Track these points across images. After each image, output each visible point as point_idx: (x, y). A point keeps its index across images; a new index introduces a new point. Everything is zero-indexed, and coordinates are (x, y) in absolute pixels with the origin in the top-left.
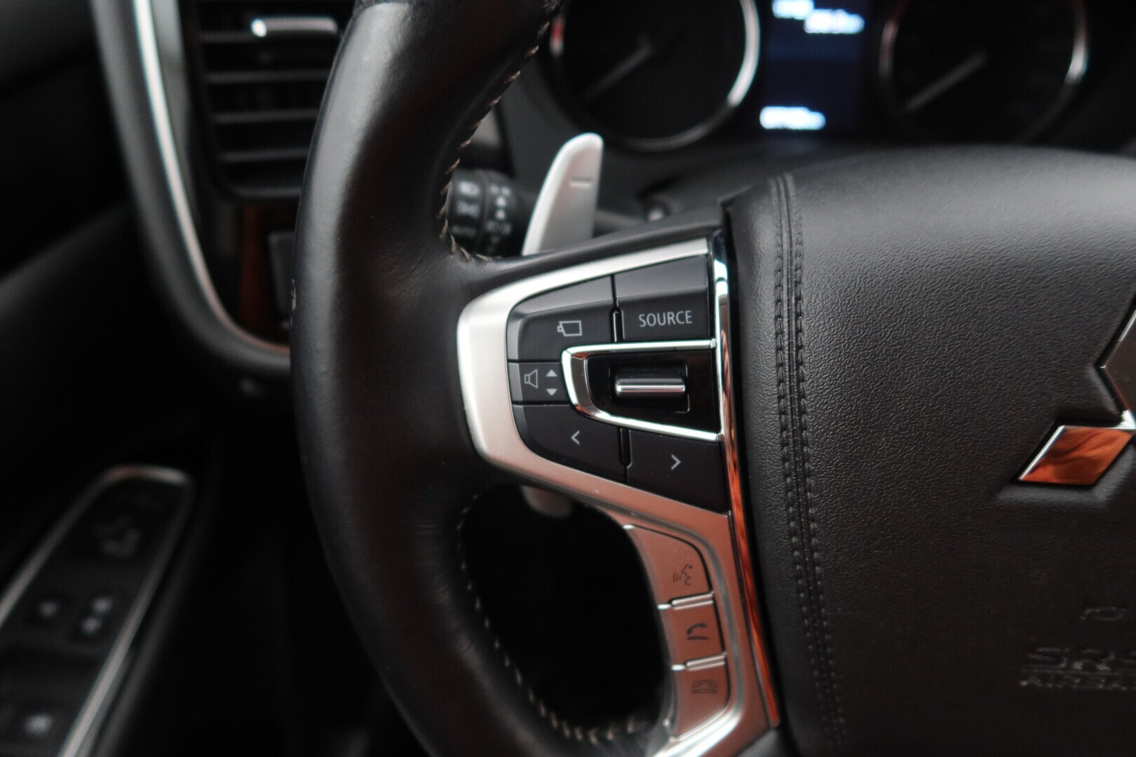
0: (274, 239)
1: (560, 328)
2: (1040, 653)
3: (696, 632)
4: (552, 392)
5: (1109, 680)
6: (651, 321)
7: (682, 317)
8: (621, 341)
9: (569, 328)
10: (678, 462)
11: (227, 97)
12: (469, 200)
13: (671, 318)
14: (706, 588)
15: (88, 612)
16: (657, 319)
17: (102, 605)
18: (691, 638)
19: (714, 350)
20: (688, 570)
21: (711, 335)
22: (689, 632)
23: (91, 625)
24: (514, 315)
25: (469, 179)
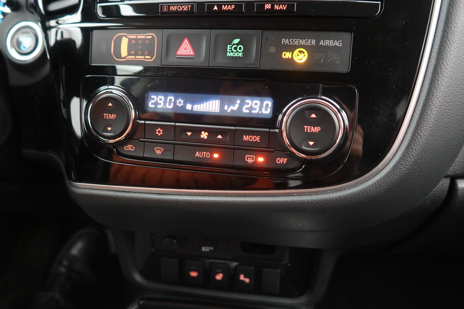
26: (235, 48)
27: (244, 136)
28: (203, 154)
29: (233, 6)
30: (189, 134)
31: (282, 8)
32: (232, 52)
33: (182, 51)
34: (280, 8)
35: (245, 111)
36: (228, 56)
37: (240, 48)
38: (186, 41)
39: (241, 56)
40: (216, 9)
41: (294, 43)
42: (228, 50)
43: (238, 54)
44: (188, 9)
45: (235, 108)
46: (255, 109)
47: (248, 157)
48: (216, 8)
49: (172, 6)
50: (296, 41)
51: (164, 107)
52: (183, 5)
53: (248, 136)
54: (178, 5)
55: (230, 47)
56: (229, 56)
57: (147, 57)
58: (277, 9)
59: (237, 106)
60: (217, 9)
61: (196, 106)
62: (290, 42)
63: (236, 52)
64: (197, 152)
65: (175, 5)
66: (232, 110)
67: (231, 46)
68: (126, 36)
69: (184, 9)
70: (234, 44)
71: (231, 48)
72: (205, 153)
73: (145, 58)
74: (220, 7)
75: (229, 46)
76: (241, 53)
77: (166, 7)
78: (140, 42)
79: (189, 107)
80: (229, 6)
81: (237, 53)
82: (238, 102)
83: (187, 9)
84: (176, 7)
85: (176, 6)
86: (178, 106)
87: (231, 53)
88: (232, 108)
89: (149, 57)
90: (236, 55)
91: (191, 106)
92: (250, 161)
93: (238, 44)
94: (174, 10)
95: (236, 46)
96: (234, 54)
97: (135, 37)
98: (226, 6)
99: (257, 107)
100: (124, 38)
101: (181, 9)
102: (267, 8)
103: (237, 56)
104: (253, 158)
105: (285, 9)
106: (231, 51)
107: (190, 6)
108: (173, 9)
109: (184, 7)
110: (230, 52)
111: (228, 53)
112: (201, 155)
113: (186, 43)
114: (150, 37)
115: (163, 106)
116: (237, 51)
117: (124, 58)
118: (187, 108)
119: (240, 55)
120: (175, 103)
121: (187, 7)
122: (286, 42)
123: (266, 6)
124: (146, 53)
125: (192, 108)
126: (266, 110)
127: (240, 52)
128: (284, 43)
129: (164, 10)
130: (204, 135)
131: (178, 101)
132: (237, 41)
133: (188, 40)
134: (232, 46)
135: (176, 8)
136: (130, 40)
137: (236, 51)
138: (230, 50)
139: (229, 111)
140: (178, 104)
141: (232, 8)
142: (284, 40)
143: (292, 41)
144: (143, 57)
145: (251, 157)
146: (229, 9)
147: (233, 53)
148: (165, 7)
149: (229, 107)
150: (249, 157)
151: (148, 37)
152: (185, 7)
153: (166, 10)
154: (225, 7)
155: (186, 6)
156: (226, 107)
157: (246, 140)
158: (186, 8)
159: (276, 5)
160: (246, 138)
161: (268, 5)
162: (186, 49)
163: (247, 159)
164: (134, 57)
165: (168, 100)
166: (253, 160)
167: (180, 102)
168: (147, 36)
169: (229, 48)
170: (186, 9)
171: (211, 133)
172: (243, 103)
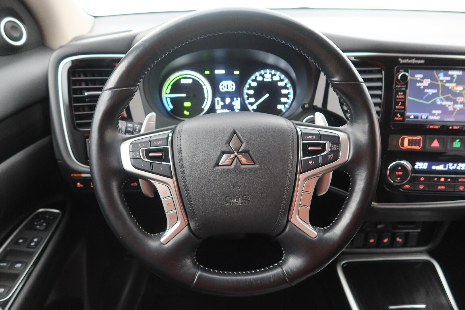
0: (87, 140)
1: (140, 145)
2: (228, 198)
3: (169, 205)
4: (138, 156)
5: (242, 203)
6: (156, 143)
7: (162, 142)
8: (151, 147)
9: (141, 145)
10: (162, 169)
11: (77, 109)
12: (130, 128)
13: (160, 142)
14: (170, 195)
15: (32, 241)
16: (157, 143)
17: (36, 240)
18: (168, 206)
19: (168, 148)
20: (166, 191)
21: (168, 145)
22: (168, 205)
23: (33, 244)
24: (131, 144)
25: (130, 124)
28: (442, 187)
29: (459, 127)
30: (436, 179)
33: (434, 144)
35: (458, 168)
40: (450, 128)
46: (462, 167)
51: (423, 168)
61: (437, 167)
64: (439, 187)
68: (407, 138)
70: (456, 142)
74: (452, 127)
75: (454, 143)
76: (459, 146)
78: (414, 140)
79: (434, 167)
84: (433, 127)
88: (453, 167)
89: (418, 147)
96: (456, 146)
97: (412, 138)
107: (439, 126)
108: (431, 127)
111: (454, 146)
113: (436, 141)
114: (419, 138)
117: (406, 147)
124: (417, 145)
130: (442, 180)
132: (458, 141)
133: (437, 139)
136: (409, 140)
144: (416, 147)
148: (428, 126)
160: (460, 180)
162: (436, 144)
163: (460, 188)
164: (411, 147)
165: (424, 165)
166: (462, 188)
168: (417, 138)
171: (446, 178)
172: (457, 165)
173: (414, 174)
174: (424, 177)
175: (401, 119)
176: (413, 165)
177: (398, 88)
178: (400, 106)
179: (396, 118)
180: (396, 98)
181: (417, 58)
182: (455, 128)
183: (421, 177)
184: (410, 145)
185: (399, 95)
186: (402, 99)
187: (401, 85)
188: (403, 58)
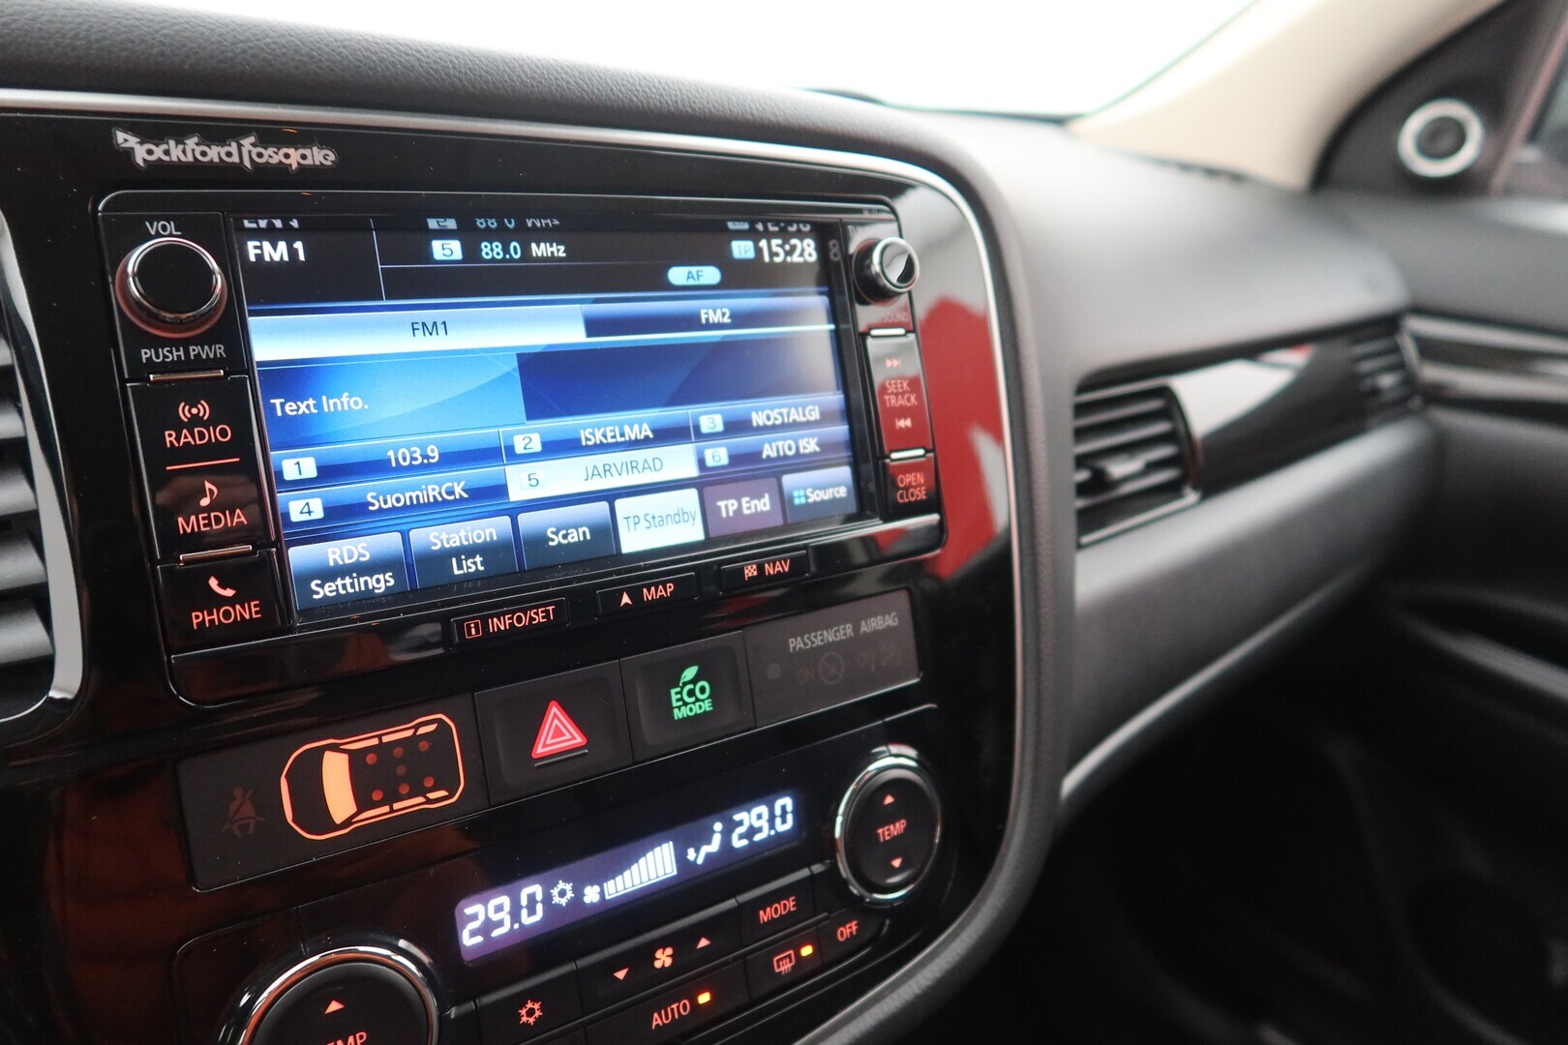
26: (691, 693)
27: (761, 913)
28: (672, 1010)
29: (670, 587)
30: (621, 975)
31: (780, 569)
32: (686, 704)
33: (549, 741)
34: (776, 569)
35: (738, 843)
36: (676, 718)
37: (703, 690)
38: (554, 710)
39: (708, 709)
40: (626, 604)
41: (813, 642)
42: (675, 704)
43: (700, 707)
44: (547, 616)
45: (714, 846)
46: (760, 830)
47: (778, 961)
48: (626, 599)
49: (495, 620)
50: (815, 637)
51: (516, 926)
52: (531, 609)
53: (768, 909)
54: (513, 612)
55: (677, 693)
56: (681, 717)
57: (432, 796)
58: (772, 573)
59: (717, 839)
60: (629, 602)
61: (611, 883)
62: (805, 644)
63: (694, 703)
64: (656, 1015)
65: (504, 614)
66: (708, 856)
67: (678, 689)
68: (335, 748)
69: (535, 619)
70: (685, 684)
71: (679, 696)
72: (674, 1006)
73: (429, 801)
74: (635, 594)
75: (673, 691)
76: (706, 702)
77: (476, 625)
78: (398, 752)
79: (591, 895)
80: (660, 587)
81: (697, 704)
82: (718, 826)
83: (543, 617)
84: (509, 619)
85: (507, 617)
86: (558, 906)
87: (683, 708)
88: (705, 849)
89: (443, 793)
90: (696, 710)
91: (597, 888)
92: (786, 967)
93: (694, 681)
94: (502, 628)
95: (691, 686)
96: (691, 710)
97: (375, 741)
98: (653, 589)
99: (764, 823)
100: (329, 756)
101: (525, 621)
102: (750, 575)
103: (699, 712)
104: (789, 956)
105: (786, 570)
106: (680, 703)
107: (550, 608)
108: (498, 626)
109: (535, 613)
110: (679, 708)
111: (676, 711)
112: (667, 1018)
113: (555, 716)
114: (432, 728)
115: (512, 925)
116: (698, 700)
117: (348, 822)
118: (587, 900)
119: (707, 706)
120: (547, 899)
121: (542, 612)
122: (798, 646)
123: (746, 572)
124: (429, 782)
125: (602, 893)
126: (784, 821)
127: (703, 701)
128: (794, 648)
129: (470, 634)
130: (663, 958)
131: (555, 892)
132: (690, 673)
133: (560, 705)
134: (682, 688)
135: (508, 622)
136: (356, 759)
137: (693, 699)
138: (678, 700)
139: (700, 861)
140: (556, 900)
141: (669, 590)
142: (793, 642)
143: (809, 638)
144: (421, 799)
145: (785, 958)
146: (662, 596)
147: (689, 706)
148: (472, 625)
149: (697, 851)
150: (782, 959)
151: (422, 730)
152: (537, 614)
153: (477, 632)
154: (649, 592)
155: (540, 610)
156: (691, 854)
157: (766, 920)
158: (541, 615)
159: (766, 565)
160: (765, 916)
161: (749, 567)
162: (558, 733)
163: (779, 967)
164: (386, 809)
165: (524, 901)
166: (790, 961)
167: (563, 892)
168: (417, 727)
169: (674, 697)
170: (540, 618)
171: (680, 943)
172: (730, 827)
173: (458, 1003)
174: (532, 994)
175: (250, 611)
176: (439, 934)
177: (163, 368)
178: (208, 509)
179: (197, 618)
180: (160, 455)
181: (270, 134)
182: (649, 595)
183: (520, 1000)
184: (377, 796)
185: (178, 426)
186: (213, 450)
187: (185, 343)
188: (152, 128)
